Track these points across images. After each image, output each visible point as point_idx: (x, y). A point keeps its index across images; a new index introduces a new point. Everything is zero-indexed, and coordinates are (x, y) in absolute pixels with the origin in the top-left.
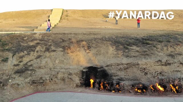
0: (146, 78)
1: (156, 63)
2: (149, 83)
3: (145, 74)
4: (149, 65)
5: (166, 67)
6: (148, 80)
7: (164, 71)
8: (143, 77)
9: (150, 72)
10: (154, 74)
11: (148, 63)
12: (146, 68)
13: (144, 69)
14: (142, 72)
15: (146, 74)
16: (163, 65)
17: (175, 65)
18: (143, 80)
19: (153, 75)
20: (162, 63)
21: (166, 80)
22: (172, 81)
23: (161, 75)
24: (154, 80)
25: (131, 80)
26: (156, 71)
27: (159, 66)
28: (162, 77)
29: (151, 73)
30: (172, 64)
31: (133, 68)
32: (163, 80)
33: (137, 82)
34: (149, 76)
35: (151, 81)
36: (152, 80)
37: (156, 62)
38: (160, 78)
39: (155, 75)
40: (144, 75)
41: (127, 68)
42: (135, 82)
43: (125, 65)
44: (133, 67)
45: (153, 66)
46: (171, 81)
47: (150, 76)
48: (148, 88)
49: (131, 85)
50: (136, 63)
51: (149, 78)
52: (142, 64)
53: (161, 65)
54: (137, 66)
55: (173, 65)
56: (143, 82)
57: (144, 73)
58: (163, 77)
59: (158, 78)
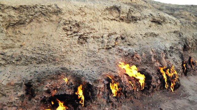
0: (85, 51)
1: (107, 12)
2: (95, 69)
3: (81, 40)
4: (89, 17)
5: (129, 24)
6: (92, 59)
7: (128, 33)
8: (75, 49)
9: (96, 34)
10: (106, 41)
11: (86, 10)
12: (83, 23)
13: (78, 25)
14: (69, 33)
15: (83, 39)
16: (122, 20)
17: (146, 22)
18: (73, 59)
19: (102, 42)
20: (121, 15)
21: (141, 55)
22: (155, 57)
23: (125, 43)
24: (110, 57)
25: (28, 61)
26: (111, 31)
27: (113, 21)
28: (130, 48)
29: (98, 38)
30: (140, 20)
31: (40, 22)
32: (133, 56)
33: (53, 68)
34: (92, 45)
35: (102, 61)
36: (103, 57)
37: (107, 9)
38: (125, 49)
39: (109, 42)
40: (78, 42)
41: (21, 23)
42: (42, 68)
43: (12, 13)
44: (42, 19)
45: (101, 21)
46: (153, 59)
47: (97, 47)
48: (96, 88)
49: (21, 85)
50: (50, 8)
51: (94, 52)
52: (70, 12)
53: (118, 19)
54: (54, 17)
55: (141, 22)
56: (73, 68)
57: (77, 37)
58: (133, 49)
59: (120, 51)
